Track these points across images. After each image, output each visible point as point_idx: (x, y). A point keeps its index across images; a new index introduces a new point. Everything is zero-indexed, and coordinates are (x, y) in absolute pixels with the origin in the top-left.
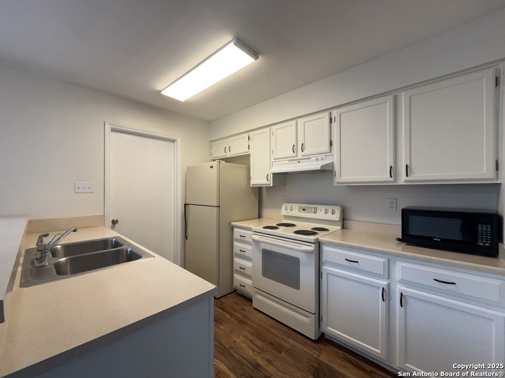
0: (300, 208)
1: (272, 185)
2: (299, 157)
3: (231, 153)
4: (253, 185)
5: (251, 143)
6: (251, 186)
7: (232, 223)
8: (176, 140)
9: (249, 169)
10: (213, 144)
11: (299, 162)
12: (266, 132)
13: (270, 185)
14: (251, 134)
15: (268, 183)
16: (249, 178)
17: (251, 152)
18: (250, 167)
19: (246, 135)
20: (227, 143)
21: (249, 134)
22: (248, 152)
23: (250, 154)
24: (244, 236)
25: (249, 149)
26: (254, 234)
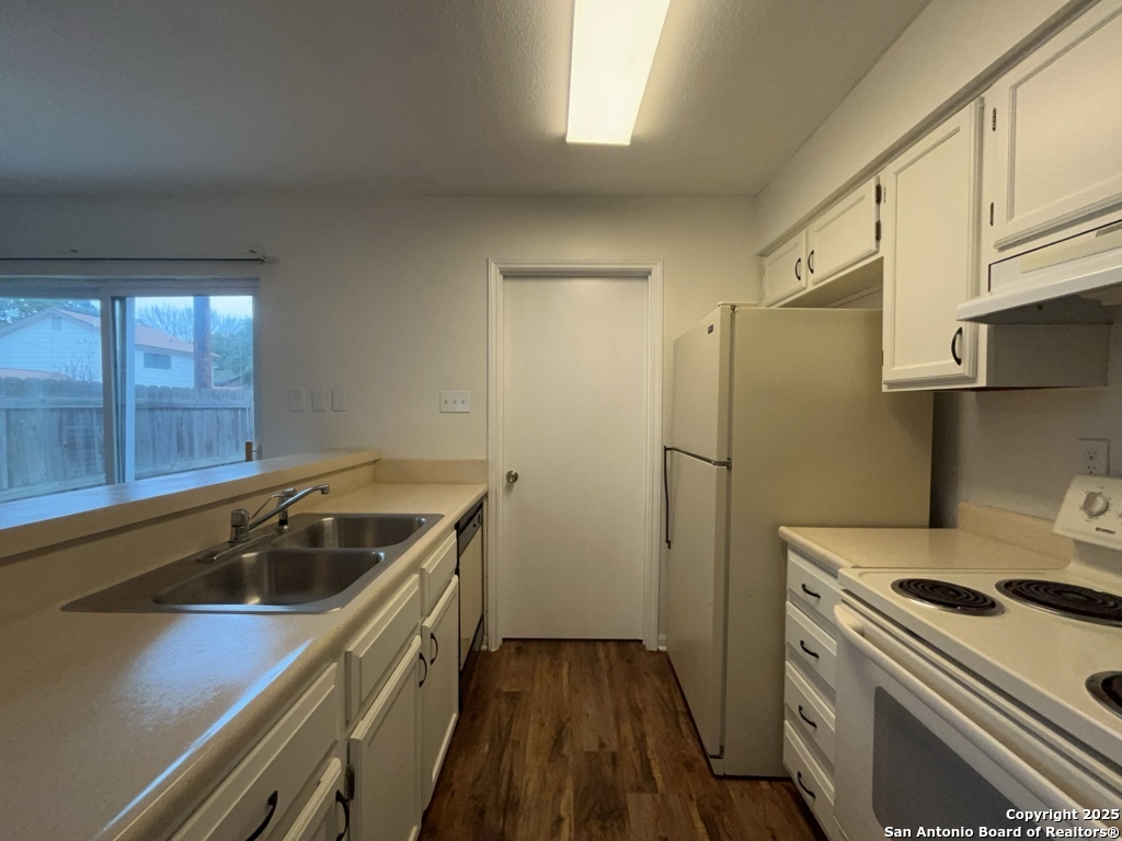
1: (982, 382)
4: (891, 385)
5: (887, 211)
6: (885, 389)
7: (783, 529)
8: (650, 273)
9: (875, 322)
10: (766, 261)
12: (957, 130)
13: (972, 379)
14: (887, 173)
15: (962, 370)
17: (885, 248)
18: (880, 314)
19: (868, 189)
21: (879, 178)
22: (876, 252)
23: (882, 258)
24: (815, 592)
25: (878, 238)
26: (844, 602)
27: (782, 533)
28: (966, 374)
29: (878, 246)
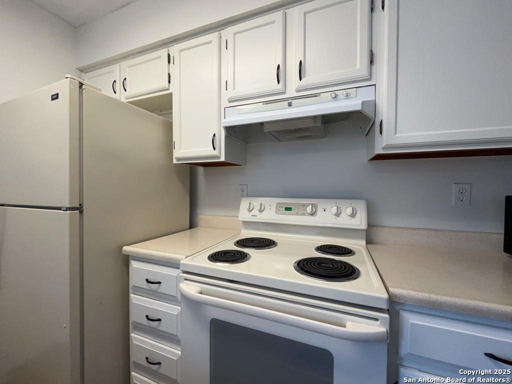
0: (279, 205)
1: (223, 159)
2: (291, 92)
3: (128, 93)
4: (178, 159)
5: (174, 69)
6: (175, 161)
7: (126, 248)
11: (290, 105)
12: (210, 42)
13: (219, 157)
14: (175, 50)
15: (216, 153)
16: (169, 145)
17: (173, 89)
19: (163, 53)
20: (117, 72)
21: (169, 50)
22: (168, 89)
23: (171, 94)
24: (157, 281)
25: (169, 82)
26: (186, 279)
27: (125, 251)
28: (218, 155)
29: (169, 86)
